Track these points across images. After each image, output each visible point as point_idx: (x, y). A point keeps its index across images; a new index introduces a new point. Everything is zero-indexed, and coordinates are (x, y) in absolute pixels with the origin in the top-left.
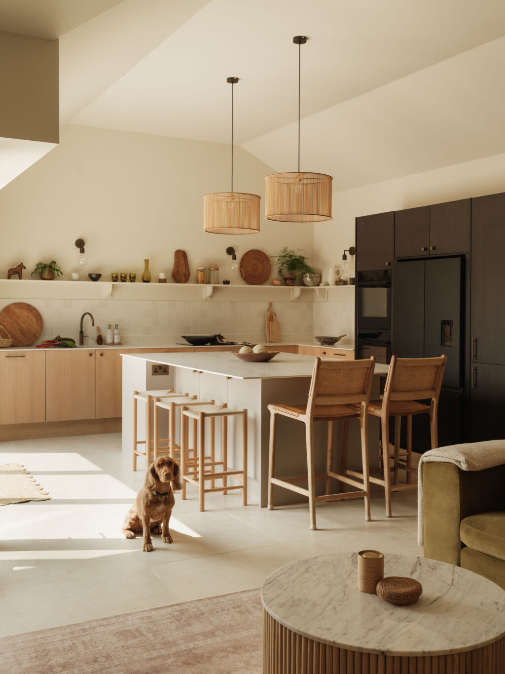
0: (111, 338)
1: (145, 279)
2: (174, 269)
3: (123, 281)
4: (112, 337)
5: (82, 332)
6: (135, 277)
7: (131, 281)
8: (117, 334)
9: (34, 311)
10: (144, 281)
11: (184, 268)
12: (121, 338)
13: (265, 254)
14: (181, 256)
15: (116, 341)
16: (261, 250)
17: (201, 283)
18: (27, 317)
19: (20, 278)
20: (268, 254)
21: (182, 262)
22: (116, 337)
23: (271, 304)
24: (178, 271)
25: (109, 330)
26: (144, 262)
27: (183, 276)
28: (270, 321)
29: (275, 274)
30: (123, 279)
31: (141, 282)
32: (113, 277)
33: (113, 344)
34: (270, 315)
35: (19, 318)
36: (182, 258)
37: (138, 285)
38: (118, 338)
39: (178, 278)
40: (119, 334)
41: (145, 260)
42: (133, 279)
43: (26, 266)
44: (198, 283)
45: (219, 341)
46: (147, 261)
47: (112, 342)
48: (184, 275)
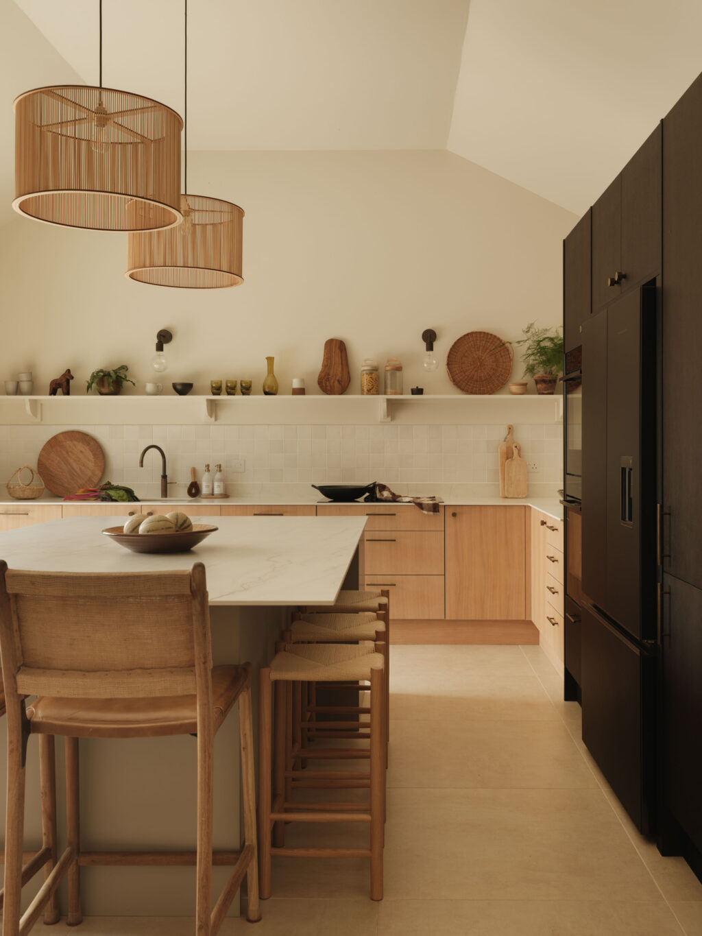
0: (208, 486)
1: (267, 390)
2: (321, 372)
3: (229, 394)
4: (211, 485)
5: (164, 477)
6: (250, 387)
7: (243, 394)
8: (217, 481)
9: (92, 443)
10: (266, 393)
11: (340, 369)
12: (226, 487)
13: (499, 339)
14: (337, 350)
15: (217, 491)
16: (491, 332)
17: (367, 394)
18: (81, 452)
19: (67, 393)
20: (504, 338)
21: (337, 359)
22: (216, 484)
23: (510, 429)
24: (329, 375)
25: (207, 473)
26: (266, 361)
27: (336, 382)
28: (507, 459)
29: (520, 373)
30: (231, 391)
31: (261, 395)
32: (212, 387)
33: (212, 495)
34: (507, 448)
35: (70, 453)
36: (338, 352)
37: (257, 400)
38: (219, 486)
39: (326, 386)
40: (221, 480)
41: (268, 358)
42: (246, 390)
43: (73, 375)
44: (362, 394)
45: (378, 495)
46: (270, 360)
47: (211, 492)
48: (338, 381)
